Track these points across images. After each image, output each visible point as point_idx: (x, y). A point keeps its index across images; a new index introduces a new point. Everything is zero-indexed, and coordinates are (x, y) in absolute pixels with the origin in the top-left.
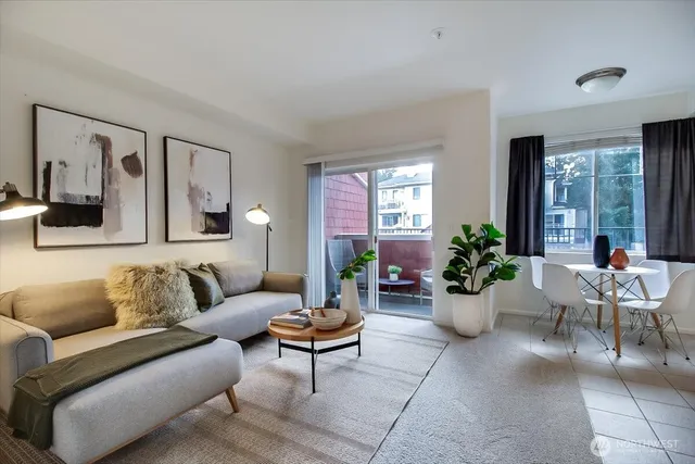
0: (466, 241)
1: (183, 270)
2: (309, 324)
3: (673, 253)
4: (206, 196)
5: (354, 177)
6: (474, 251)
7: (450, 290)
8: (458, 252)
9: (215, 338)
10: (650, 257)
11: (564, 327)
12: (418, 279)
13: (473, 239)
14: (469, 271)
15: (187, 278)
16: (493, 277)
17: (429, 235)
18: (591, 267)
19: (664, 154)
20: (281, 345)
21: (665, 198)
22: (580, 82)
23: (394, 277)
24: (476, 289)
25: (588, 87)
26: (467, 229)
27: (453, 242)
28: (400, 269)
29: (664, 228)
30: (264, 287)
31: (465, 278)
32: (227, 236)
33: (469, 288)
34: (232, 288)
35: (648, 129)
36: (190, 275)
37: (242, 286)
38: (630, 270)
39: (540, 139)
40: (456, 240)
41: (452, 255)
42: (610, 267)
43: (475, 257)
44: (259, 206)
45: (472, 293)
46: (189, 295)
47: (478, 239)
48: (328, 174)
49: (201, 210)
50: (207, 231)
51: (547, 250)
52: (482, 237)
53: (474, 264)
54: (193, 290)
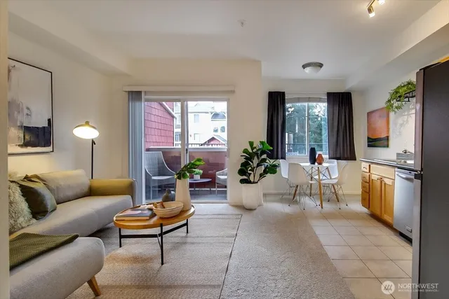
0: (250, 151)
1: (12, 182)
2: (153, 215)
3: (338, 156)
4: (26, 111)
5: (162, 105)
6: (256, 158)
7: (242, 181)
8: (246, 158)
9: (76, 237)
10: (329, 159)
11: (297, 198)
12: (214, 177)
13: (255, 150)
14: (252, 170)
15: (19, 190)
16: (265, 172)
17: (224, 148)
18: (309, 164)
19: (335, 108)
20: (121, 237)
21: (336, 129)
22: (304, 67)
23: (197, 177)
24: (256, 181)
25: (308, 70)
26: (251, 144)
27: (244, 152)
28: (201, 172)
29: (335, 143)
30: (92, 192)
31: (250, 174)
32: (49, 149)
33: (252, 180)
34: (62, 196)
35: (329, 94)
36: (21, 186)
37: (70, 193)
38: (325, 165)
39: (283, 94)
40: (245, 151)
41: (243, 160)
42: (316, 164)
43: (256, 161)
44: (87, 123)
45: (254, 183)
46: (23, 205)
47: (258, 150)
48: (147, 100)
49: (19, 124)
50: (26, 145)
51: (287, 155)
52: (259, 149)
53: (255, 165)
54: (27, 200)
